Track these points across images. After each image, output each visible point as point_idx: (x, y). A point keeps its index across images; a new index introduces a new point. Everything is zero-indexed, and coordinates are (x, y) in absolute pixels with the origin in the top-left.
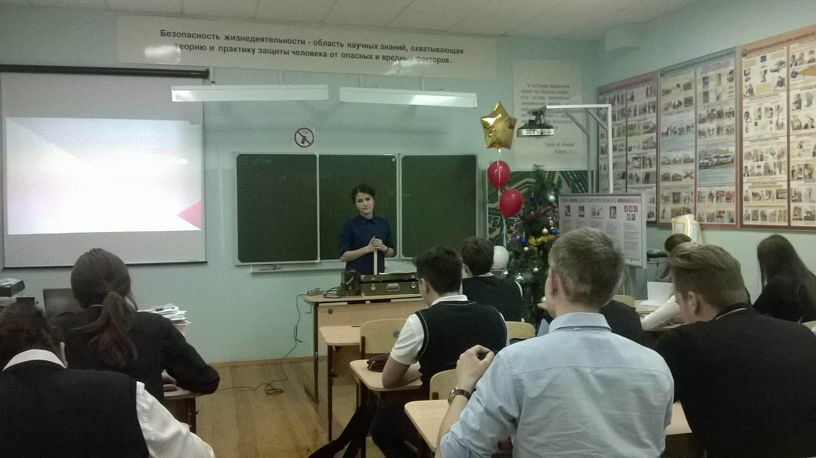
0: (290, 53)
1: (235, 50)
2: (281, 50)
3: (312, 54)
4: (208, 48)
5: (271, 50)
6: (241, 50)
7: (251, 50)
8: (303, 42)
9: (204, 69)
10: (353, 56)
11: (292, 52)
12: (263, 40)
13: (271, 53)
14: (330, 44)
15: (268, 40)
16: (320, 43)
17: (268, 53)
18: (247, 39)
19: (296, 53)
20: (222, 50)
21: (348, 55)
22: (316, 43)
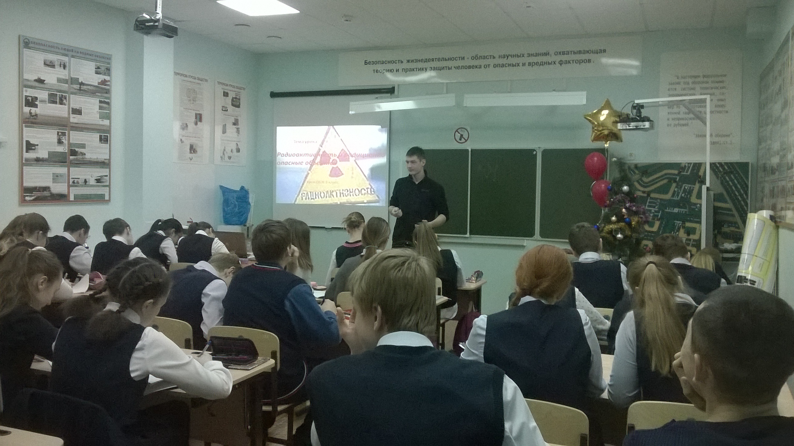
0: (453, 68)
1: (413, 70)
2: (446, 67)
3: (470, 67)
4: (395, 70)
5: (438, 67)
6: (418, 69)
7: (424, 69)
8: (463, 58)
9: (391, 87)
10: (503, 66)
11: (454, 67)
12: (433, 60)
13: (438, 70)
14: (485, 57)
15: (437, 60)
16: (477, 58)
17: (437, 70)
18: (421, 61)
19: (458, 68)
20: (404, 71)
21: (499, 65)
22: (473, 58)
